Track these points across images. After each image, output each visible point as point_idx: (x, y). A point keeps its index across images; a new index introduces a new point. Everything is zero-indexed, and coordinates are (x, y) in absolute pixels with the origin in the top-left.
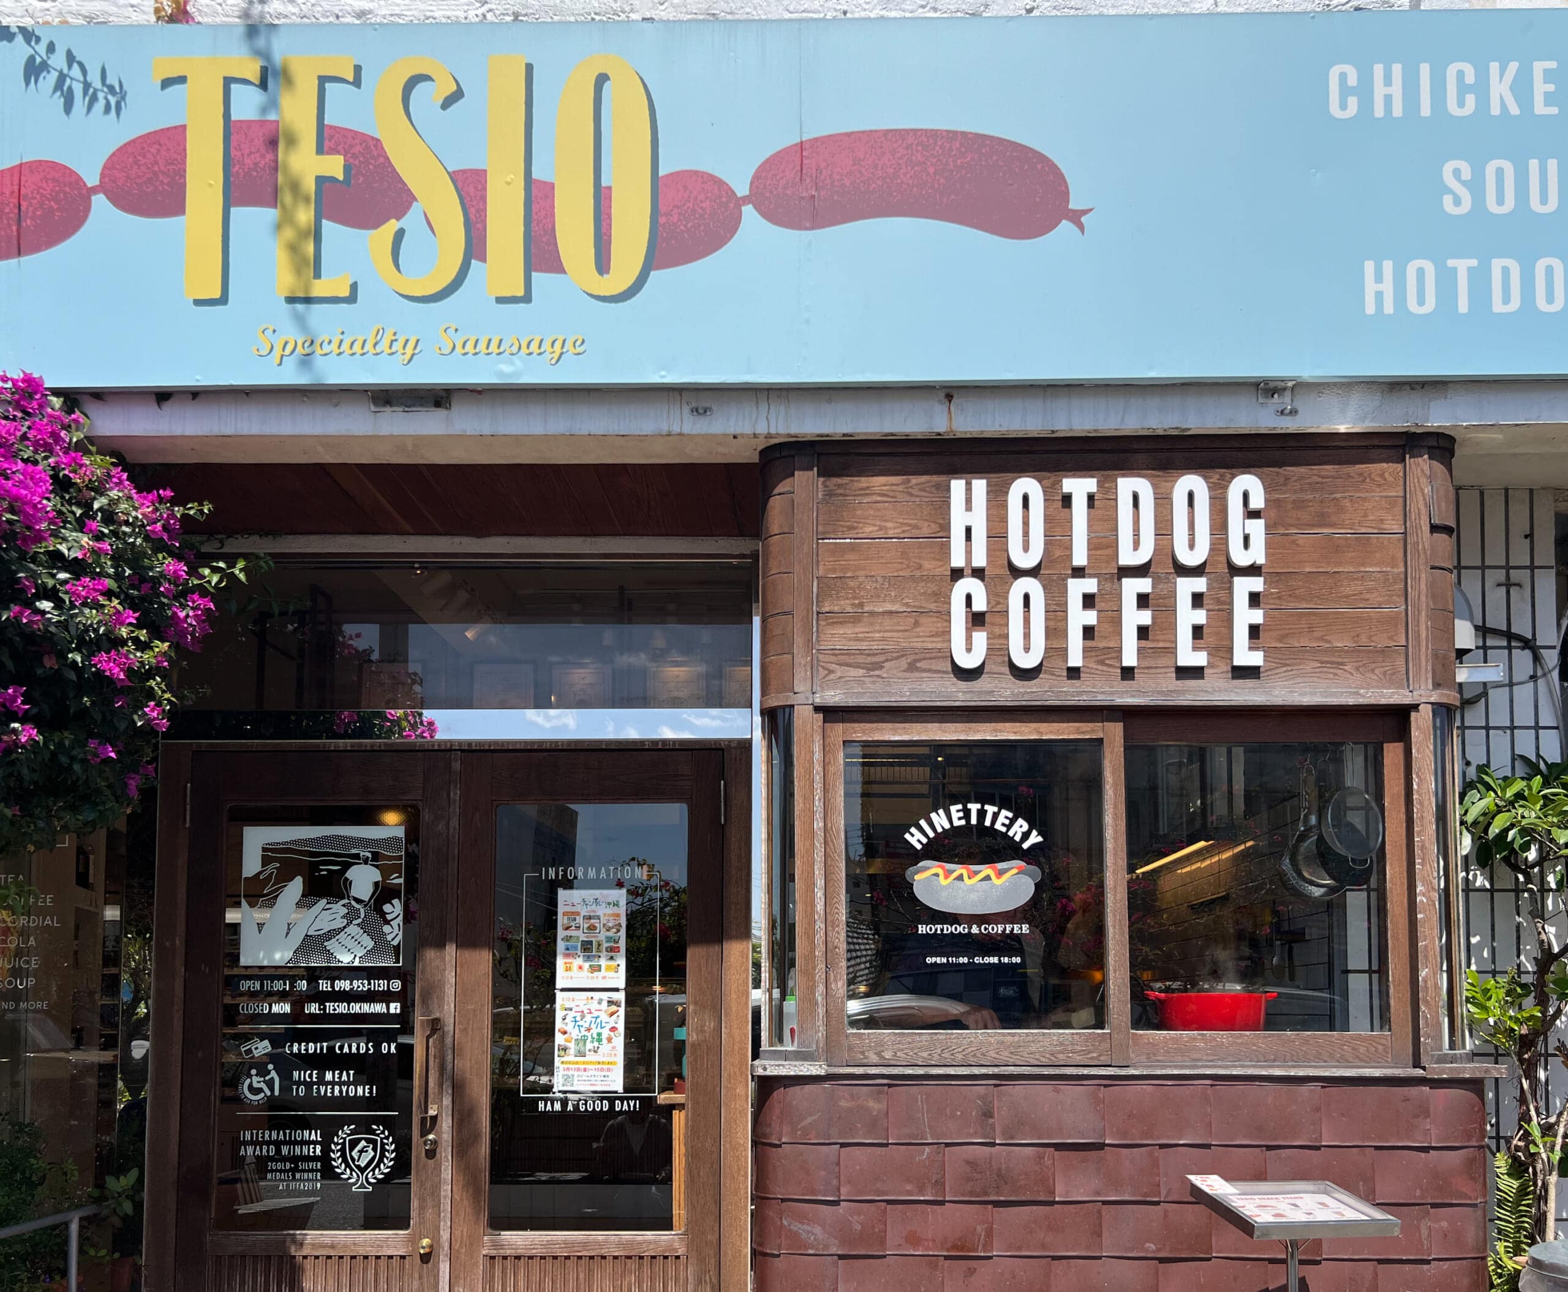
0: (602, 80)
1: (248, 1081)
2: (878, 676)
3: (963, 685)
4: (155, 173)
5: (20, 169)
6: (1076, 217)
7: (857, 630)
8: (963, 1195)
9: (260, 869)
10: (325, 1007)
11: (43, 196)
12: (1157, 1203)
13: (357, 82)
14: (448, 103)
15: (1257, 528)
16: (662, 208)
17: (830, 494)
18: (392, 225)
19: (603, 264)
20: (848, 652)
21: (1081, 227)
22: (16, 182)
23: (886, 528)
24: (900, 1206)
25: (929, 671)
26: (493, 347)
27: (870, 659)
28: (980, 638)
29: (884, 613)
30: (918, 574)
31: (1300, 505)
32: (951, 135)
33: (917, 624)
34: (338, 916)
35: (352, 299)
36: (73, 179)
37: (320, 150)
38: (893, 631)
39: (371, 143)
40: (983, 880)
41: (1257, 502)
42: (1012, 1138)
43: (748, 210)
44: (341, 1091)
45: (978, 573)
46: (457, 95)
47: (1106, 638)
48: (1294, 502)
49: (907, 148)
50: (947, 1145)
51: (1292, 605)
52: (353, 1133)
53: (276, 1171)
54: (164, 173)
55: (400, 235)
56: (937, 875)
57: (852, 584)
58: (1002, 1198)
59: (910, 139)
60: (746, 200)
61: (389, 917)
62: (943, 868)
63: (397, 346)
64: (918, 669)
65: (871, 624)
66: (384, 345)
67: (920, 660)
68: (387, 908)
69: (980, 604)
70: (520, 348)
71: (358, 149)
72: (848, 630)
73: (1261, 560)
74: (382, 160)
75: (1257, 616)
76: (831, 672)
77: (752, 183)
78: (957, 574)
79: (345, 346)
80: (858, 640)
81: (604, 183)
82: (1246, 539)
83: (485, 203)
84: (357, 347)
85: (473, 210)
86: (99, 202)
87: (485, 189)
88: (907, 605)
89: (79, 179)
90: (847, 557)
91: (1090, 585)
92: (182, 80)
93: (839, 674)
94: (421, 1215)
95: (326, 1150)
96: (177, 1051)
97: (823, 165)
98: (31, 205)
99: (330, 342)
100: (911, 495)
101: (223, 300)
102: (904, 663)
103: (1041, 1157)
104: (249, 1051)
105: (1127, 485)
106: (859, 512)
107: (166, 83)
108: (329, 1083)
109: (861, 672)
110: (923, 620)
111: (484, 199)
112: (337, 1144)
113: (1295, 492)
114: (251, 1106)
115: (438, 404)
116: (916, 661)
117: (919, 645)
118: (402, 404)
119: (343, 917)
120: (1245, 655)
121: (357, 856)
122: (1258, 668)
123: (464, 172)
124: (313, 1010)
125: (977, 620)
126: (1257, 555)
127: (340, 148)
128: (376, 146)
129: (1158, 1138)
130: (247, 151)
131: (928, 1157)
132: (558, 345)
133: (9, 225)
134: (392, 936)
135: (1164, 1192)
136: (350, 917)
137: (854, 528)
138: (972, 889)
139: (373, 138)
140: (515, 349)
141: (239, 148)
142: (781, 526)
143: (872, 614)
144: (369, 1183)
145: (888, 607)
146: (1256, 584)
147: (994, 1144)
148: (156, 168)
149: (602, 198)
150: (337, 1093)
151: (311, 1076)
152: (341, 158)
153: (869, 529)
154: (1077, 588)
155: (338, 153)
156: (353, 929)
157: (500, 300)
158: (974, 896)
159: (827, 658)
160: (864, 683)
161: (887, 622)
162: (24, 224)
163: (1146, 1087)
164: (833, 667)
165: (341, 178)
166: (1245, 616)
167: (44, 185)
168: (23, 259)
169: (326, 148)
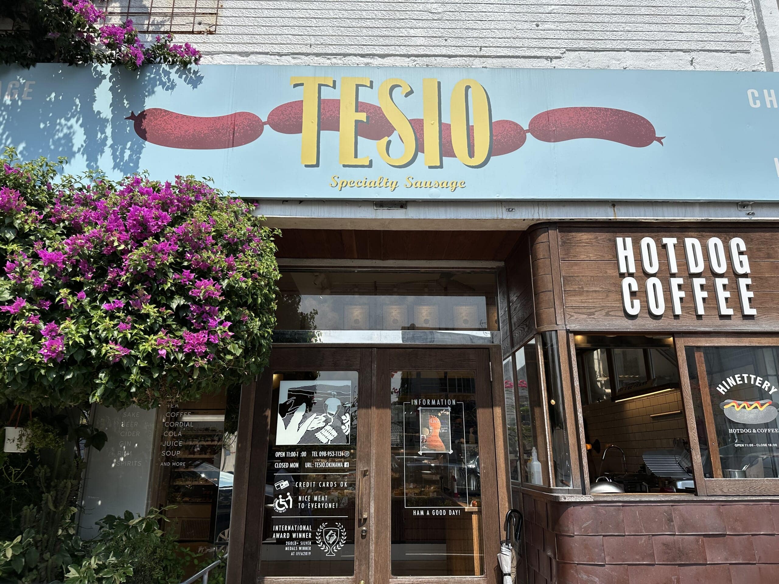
0: (468, 88)
1: (278, 501)
2: (593, 318)
3: (630, 322)
4: (290, 117)
5: (234, 115)
6: (659, 140)
7: (581, 298)
8: (664, 561)
9: (287, 400)
10: (315, 464)
11: (244, 125)
12: (755, 564)
13: (371, 87)
14: (407, 95)
15: (745, 258)
16: (494, 134)
17: (564, 243)
18: (386, 139)
19: (471, 154)
20: (578, 308)
21: (662, 144)
22: (233, 119)
23: (590, 257)
24: (634, 567)
25: (615, 316)
26: (428, 185)
27: (588, 311)
28: (637, 302)
29: (593, 291)
30: (605, 275)
31: (759, 250)
32: (607, 110)
33: (607, 296)
34: (321, 421)
35: (370, 166)
36: (257, 119)
37: (357, 111)
38: (597, 299)
39: (377, 109)
40: (754, 408)
41: (743, 248)
42: (684, 532)
43: (529, 135)
44: (321, 506)
45: (631, 275)
46: (411, 92)
47: (688, 302)
48: (756, 249)
49: (590, 114)
50: (653, 535)
51: (763, 290)
52: (327, 526)
53: (290, 546)
54: (293, 118)
55: (389, 143)
56: (734, 406)
57: (577, 279)
58: (683, 563)
59: (591, 111)
60: (528, 131)
61: (344, 422)
62: (736, 403)
63: (388, 184)
64: (610, 315)
65: (587, 296)
66: (383, 184)
67: (611, 311)
68: (343, 417)
69: (635, 288)
70: (439, 185)
71: (372, 111)
72: (578, 298)
73: (749, 271)
74: (381, 115)
75: (751, 294)
76: (572, 316)
77: (529, 125)
78: (622, 276)
79: (367, 184)
80: (582, 302)
81: (470, 124)
82: (741, 262)
83: (423, 131)
84: (372, 184)
85: (418, 134)
86: (267, 128)
87: (423, 126)
88: (602, 288)
89: (259, 119)
90: (574, 268)
91: (680, 281)
92: (302, 84)
93: (576, 317)
94: (360, 569)
95: (314, 535)
96: (246, 487)
97: (557, 119)
98: (239, 128)
99: (361, 182)
100: (599, 243)
101: (317, 165)
102: (604, 313)
103: (697, 541)
104: (279, 486)
105: (689, 242)
106: (577, 250)
107: (296, 86)
108: (315, 502)
109: (585, 316)
110: (610, 294)
111: (423, 130)
112: (319, 532)
113: (756, 245)
114: (279, 514)
115: (402, 207)
116: (609, 311)
117: (609, 305)
118: (387, 207)
119: (324, 422)
120: (748, 311)
121: (330, 394)
122: (753, 316)
123: (414, 120)
124: (309, 466)
125: (633, 294)
126: (746, 269)
127: (365, 110)
128: (379, 110)
129: (751, 531)
130: (327, 110)
131: (645, 542)
132: (454, 184)
133: (229, 136)
134: (346, 430)
135: (757, 558)
136: (327, 422)
137: (575, 256)
138: (750, 412)
139: (378, 107)
140: (437, 186)
141: (324, 109)
142: (544, 255)
143: (587, 291)
144: (334, 552)
145: (594, 289)
146: (749, 281)
147: (674, 535)
148: (290, 116)
149: (470, 130)
150: (319, 506)
151: (307, 498)
152: (365, 114)
153: (583, 257)
154: (675, 282)
155: (364, 112)
156: (328, 428)
157: (430, 167)
158: (751, 416)
159: (569, 310)
160: (587, 321)
161: (594, 295)
162: (235, 135)
163: (741, 506)
164: (573, 314)
165: (365, 121)
166: (746, 295)
167: (245, 121)
168: (234, 148)
169: (359, 110)
